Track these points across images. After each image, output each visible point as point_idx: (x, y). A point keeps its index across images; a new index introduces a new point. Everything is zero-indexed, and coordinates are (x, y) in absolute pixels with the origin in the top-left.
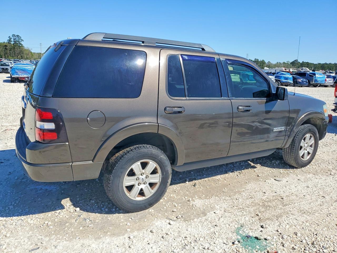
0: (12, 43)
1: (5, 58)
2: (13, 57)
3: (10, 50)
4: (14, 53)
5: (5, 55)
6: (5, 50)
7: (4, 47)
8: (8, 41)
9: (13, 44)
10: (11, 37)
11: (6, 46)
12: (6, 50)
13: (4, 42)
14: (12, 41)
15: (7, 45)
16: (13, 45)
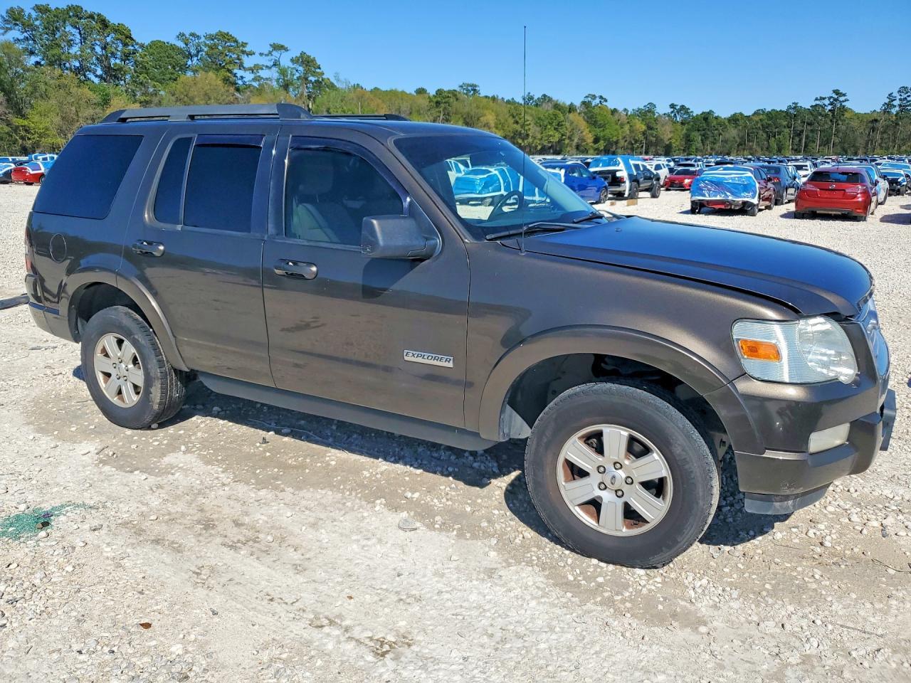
0: (894, 111)
1: (866, 153)
2: (887, 149)
3: (884, 132)
4: (892, 138)
5: (867, 144)
6: (869, 133)
7: (870, 124)
8: (883, 108)
9: (896, 115)
10: (896, 94)
11: (876, 121)
12: (873, 131)
13: (875, 111)
14: (895, 106)
15: (879, 119)
16: (894, 117)
